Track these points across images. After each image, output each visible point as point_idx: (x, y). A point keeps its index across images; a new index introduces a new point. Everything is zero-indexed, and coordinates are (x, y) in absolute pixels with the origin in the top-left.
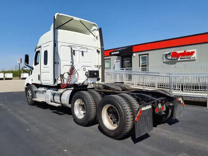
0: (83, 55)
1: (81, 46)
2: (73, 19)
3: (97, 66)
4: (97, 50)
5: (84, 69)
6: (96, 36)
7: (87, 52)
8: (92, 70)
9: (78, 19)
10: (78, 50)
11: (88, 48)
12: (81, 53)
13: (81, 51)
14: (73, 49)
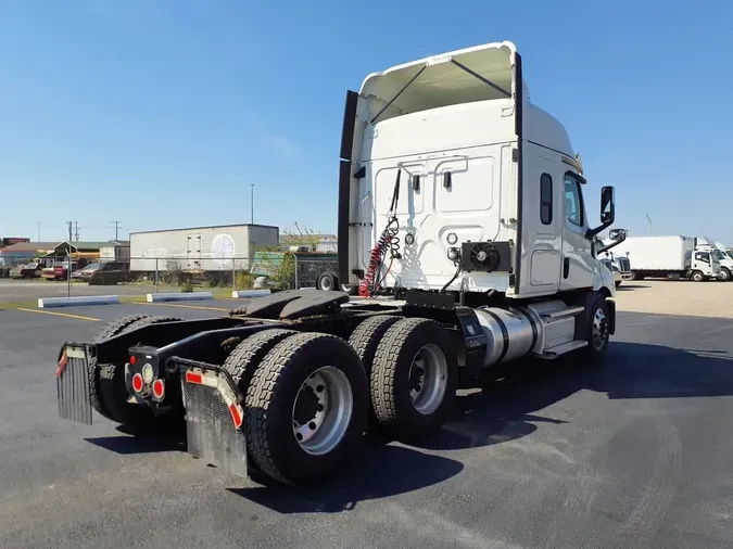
1: (440, 155)
3: (513, 221)
4: (515, 151)
5: (452, 239)
7: (466, 170)
10: (429, 173)
11: (471, 153)
12: (441, 180)
13: (441, 174)
14: (415, 171)
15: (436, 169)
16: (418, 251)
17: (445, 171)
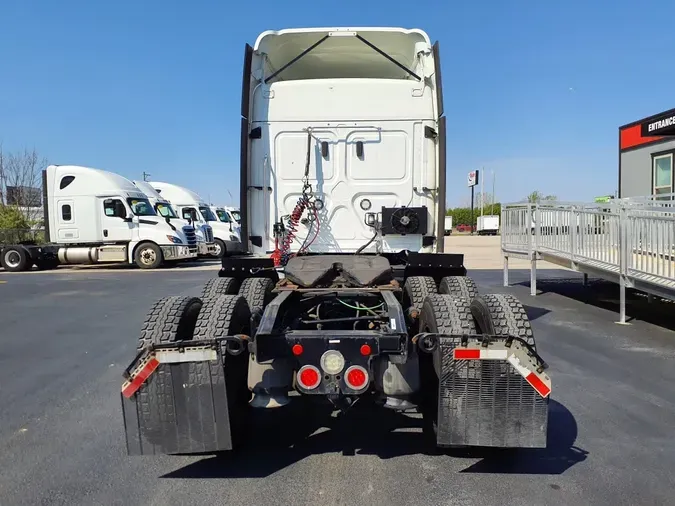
0: (360, 153)
1: (352, 124)
2: (327, 37)
3: (425, 190)
4: (427, 128)
5: (366, 205)
6: (423, 79)
7: (379, 142)
8: (399, 206)
9: (352, 31)
10: (340, 141)
11: (384, 126)
12: (352, 149)
13: (352, 142)
14: (322, 137)
15: (347, 137)
16: (328, 216)
17: (357, 140)
